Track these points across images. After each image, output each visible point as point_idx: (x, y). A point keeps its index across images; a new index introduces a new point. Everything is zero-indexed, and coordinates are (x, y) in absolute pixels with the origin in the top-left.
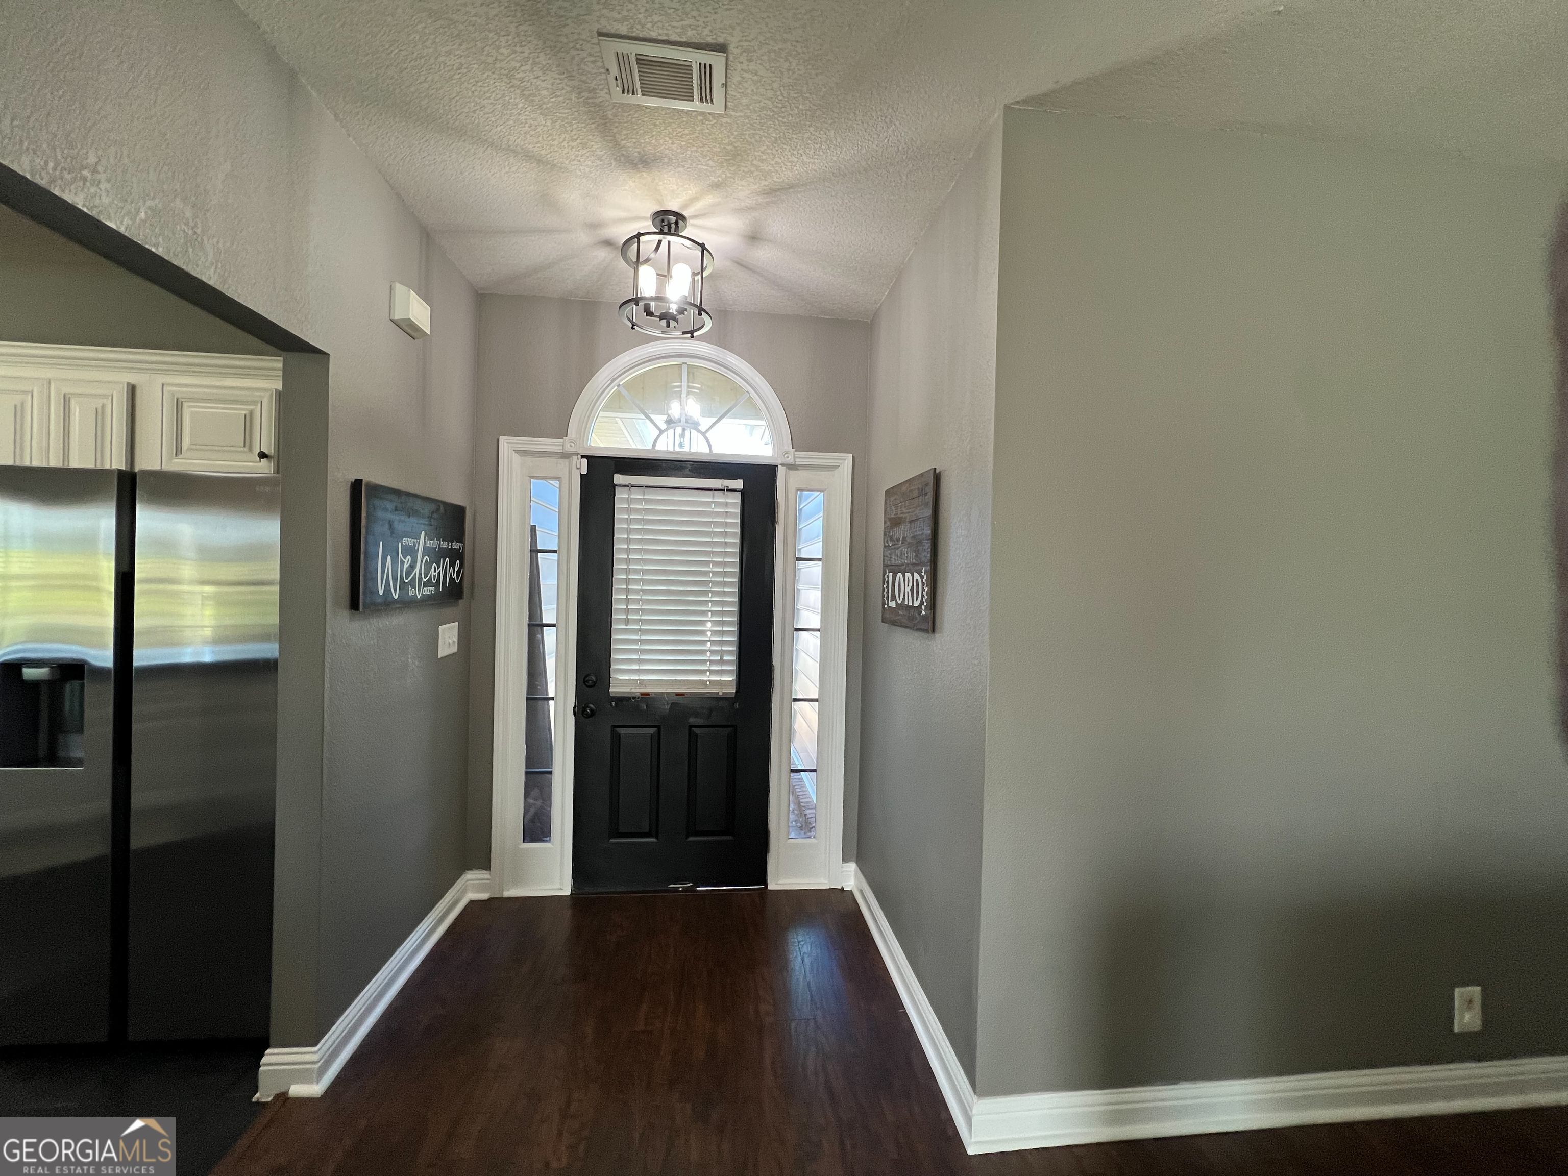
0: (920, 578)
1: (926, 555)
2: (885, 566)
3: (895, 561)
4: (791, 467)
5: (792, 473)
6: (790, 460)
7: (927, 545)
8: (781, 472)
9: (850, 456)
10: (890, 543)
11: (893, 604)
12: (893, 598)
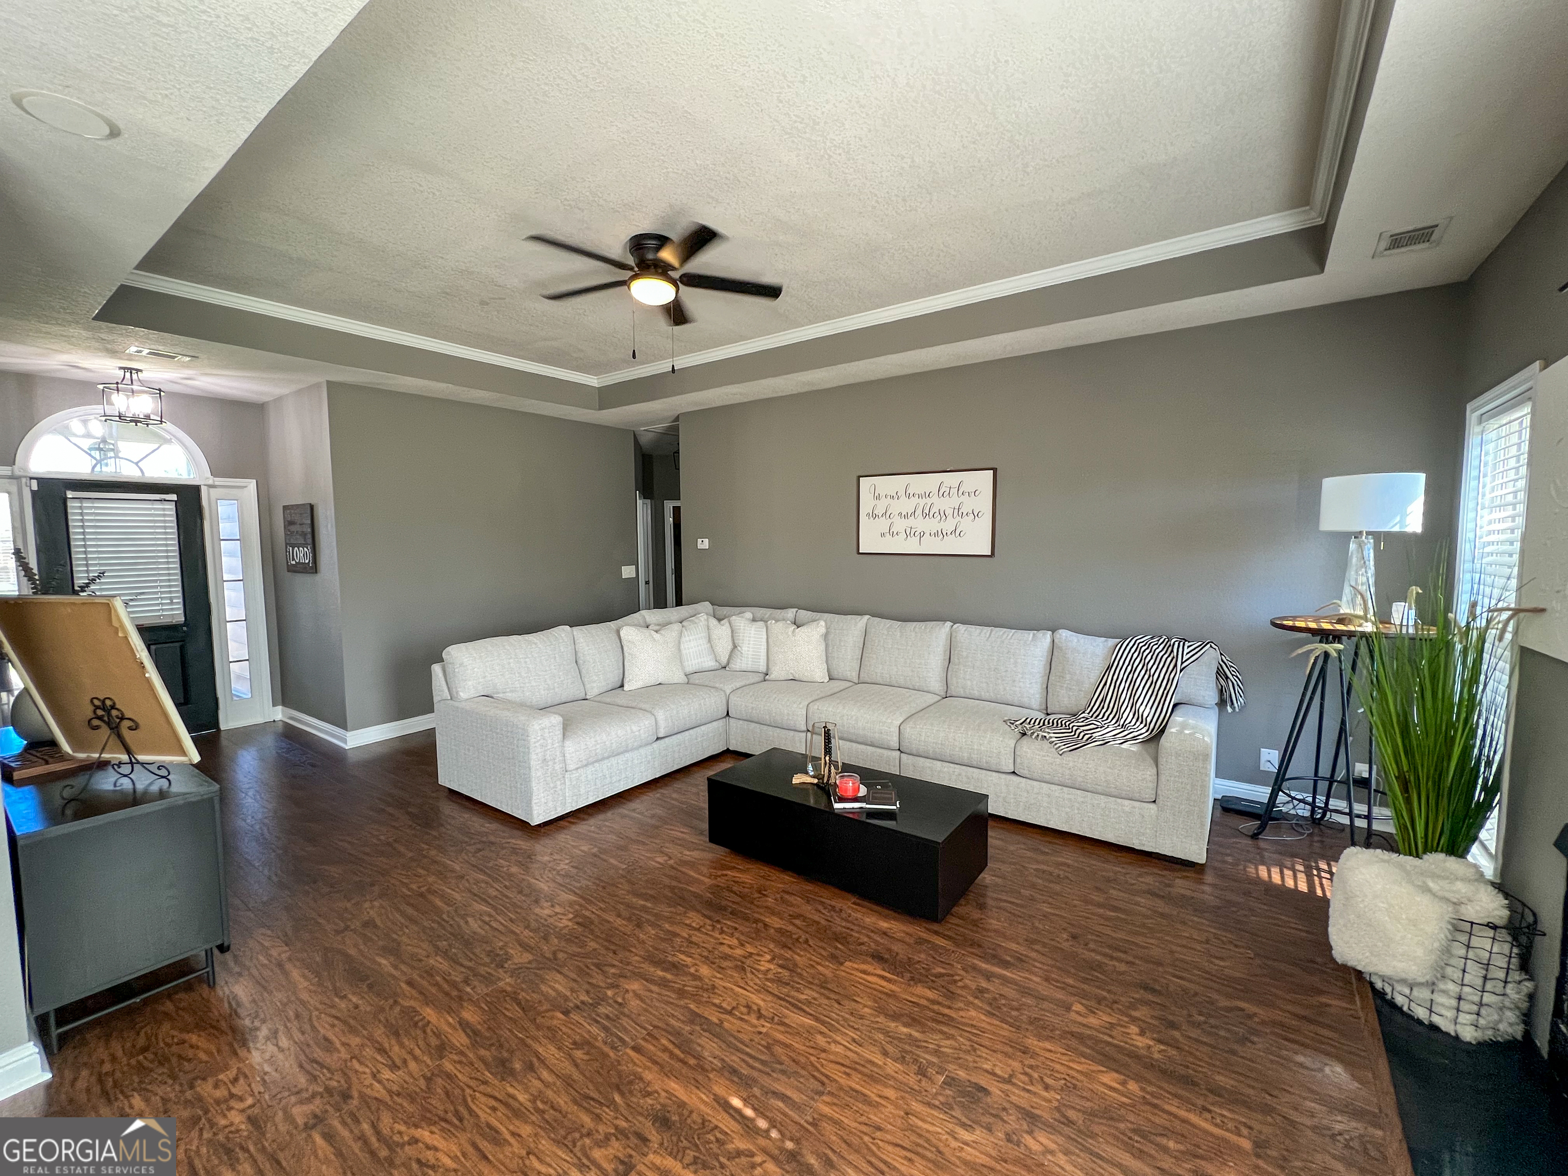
0: (307, 550)
1: (310, 541)
2: (287, 544)
3: (292, 541)
4: (210, 486)
5: (212, 490)
6: (210, 482)
7: (309, 536)
8: (204, 491)
9: (254, 481)
10: (288, 534)
11: (294, 562)
12: (293, 559)
